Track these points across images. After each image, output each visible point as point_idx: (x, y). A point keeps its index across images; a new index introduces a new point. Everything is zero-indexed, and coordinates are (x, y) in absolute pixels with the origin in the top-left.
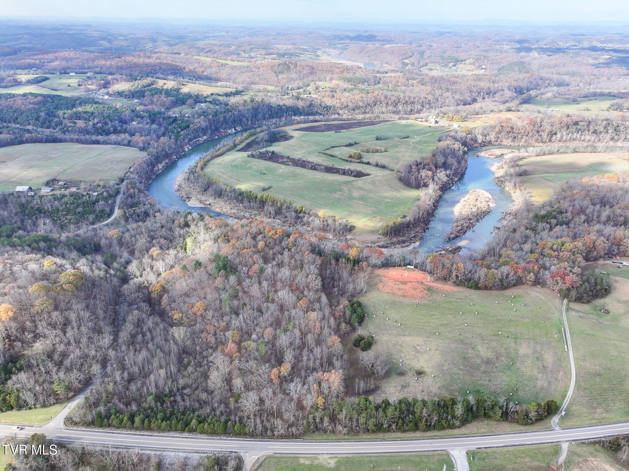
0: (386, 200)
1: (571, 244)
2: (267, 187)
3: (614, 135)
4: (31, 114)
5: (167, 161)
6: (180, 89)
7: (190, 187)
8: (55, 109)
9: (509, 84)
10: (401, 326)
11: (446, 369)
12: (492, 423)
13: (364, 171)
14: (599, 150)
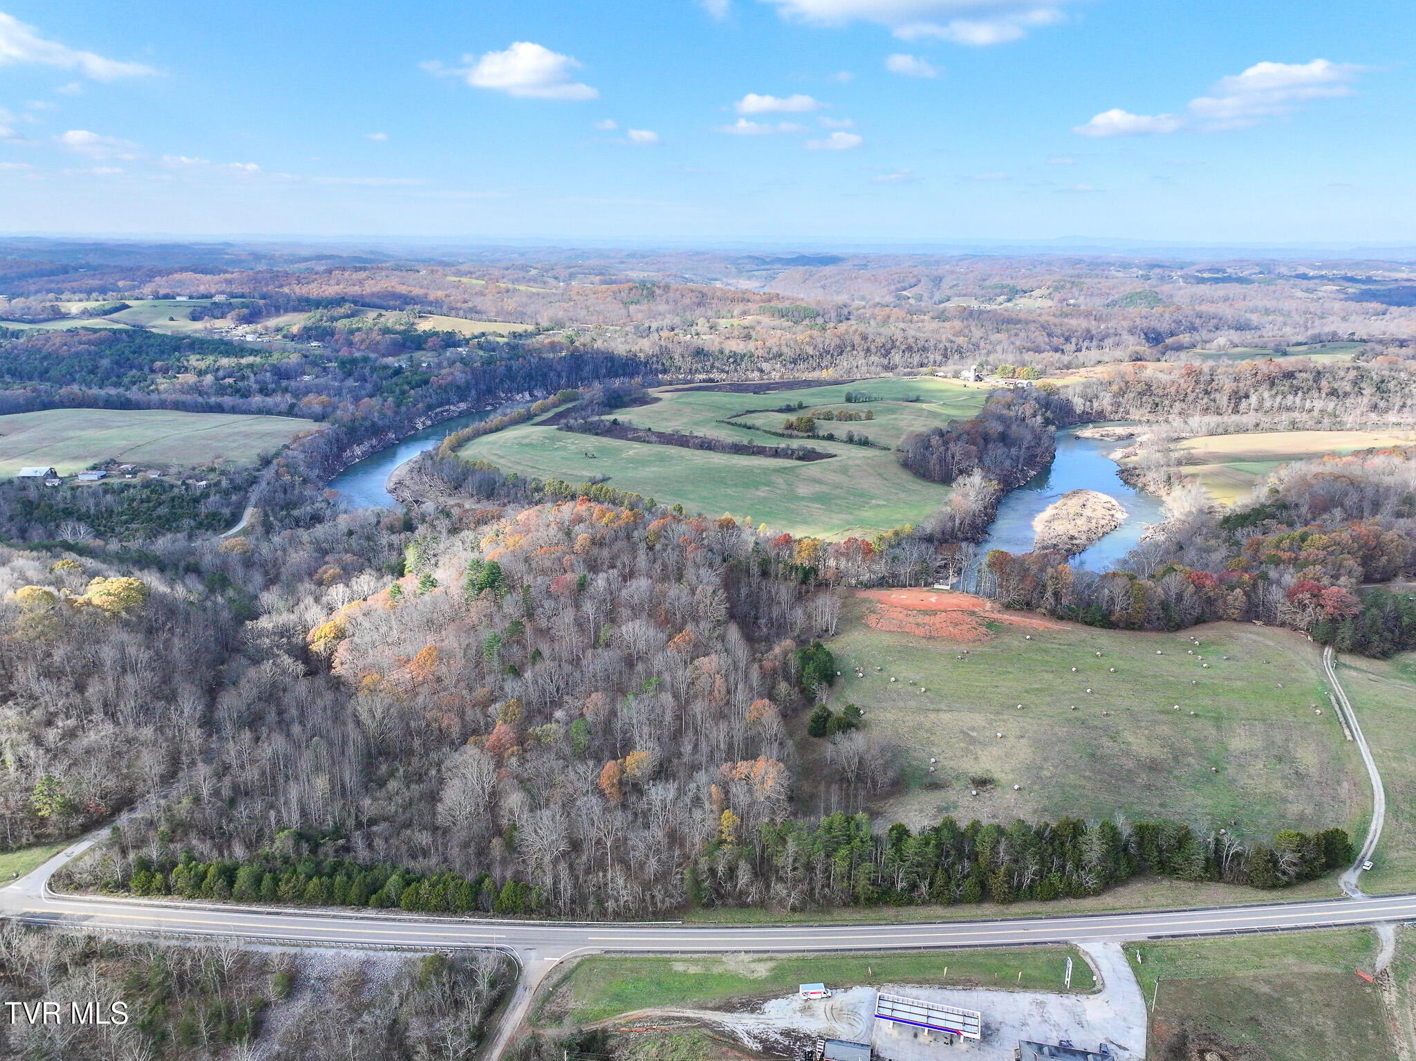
0: (874, 501)
1: (1323, 537)
2: (599, 476)
3: (1375, 399)
4: (80, 362)
5: (374, 442)
6: (413, 324)
7: (424, 484)
8: (134, 352)
9: (1132, 323)
10: (928, 693)
11: (1048, 774)
12: (1183, 885)
13: (819, 449)
14: (1348, 426)
